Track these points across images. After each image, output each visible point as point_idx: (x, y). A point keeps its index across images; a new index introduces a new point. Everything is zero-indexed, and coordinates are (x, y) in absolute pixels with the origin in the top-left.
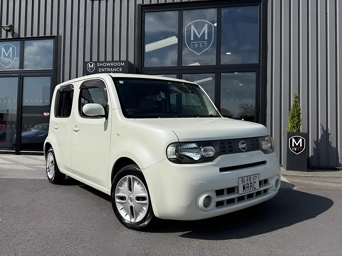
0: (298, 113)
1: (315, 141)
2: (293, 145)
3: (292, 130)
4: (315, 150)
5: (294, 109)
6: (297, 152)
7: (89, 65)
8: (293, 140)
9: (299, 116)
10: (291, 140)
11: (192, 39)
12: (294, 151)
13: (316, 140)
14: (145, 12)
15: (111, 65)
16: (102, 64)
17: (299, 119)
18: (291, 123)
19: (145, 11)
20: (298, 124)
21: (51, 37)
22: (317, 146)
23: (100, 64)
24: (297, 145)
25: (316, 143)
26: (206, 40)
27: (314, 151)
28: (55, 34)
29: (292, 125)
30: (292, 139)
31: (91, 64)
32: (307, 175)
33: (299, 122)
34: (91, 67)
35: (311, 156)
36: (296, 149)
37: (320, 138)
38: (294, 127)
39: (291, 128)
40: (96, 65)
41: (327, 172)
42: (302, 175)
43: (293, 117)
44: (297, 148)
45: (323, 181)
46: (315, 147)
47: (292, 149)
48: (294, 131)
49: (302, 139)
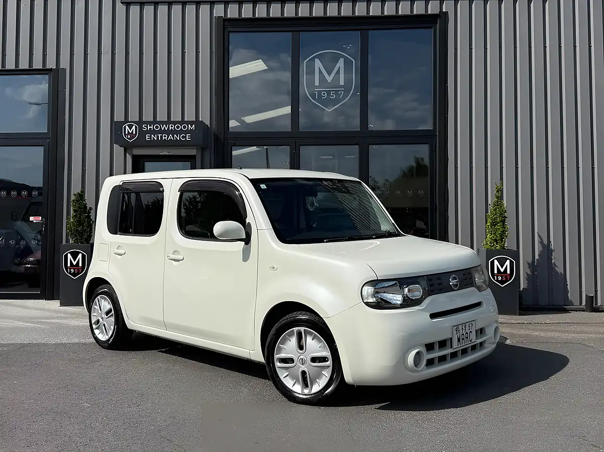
0: (502, 217)
1: (528, 264)
2: (496, 272)
3: (494, 245)
4: (531, 279)
5: (495, 210)
6: (502, 282)
7: (127, 127)
8: (496, 262)
9: (503, 222)
10: (493, 263)
11: (317, 84)
12: (497, 280)
13: (530, 260)
14: (229, 32)
15: (170, 128)
16: (152, 127)
17: (504, 226)
18: (491, 233)
19: (230, 29)
20: (503, 235)
21: (44, 71)
22: (533, 272)
23: (149, 127)
24: (502, 270)
25: (532, 266)
26: (342, 86)
27: (527, 279)
28: (51, 64)
29: (493, 237)
30: (493, 260)
31: (130, 127)
32: (520, 322)
33: (504, 232)
34: (130, 132)
35: (523, 288)
36: (500, 278)
37: (537, 257)
38: (496, 241)
39: (491, 243)
40: (141, 128)
41: (551, 316)
42: (514, 322)
43: (494, 224)
44: (502, 277)
45: (547, 330)
46: (529, 273)
47: (494, 279)
48: (497, 248)
49: (511, 261)
